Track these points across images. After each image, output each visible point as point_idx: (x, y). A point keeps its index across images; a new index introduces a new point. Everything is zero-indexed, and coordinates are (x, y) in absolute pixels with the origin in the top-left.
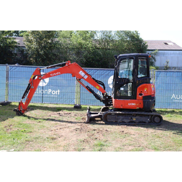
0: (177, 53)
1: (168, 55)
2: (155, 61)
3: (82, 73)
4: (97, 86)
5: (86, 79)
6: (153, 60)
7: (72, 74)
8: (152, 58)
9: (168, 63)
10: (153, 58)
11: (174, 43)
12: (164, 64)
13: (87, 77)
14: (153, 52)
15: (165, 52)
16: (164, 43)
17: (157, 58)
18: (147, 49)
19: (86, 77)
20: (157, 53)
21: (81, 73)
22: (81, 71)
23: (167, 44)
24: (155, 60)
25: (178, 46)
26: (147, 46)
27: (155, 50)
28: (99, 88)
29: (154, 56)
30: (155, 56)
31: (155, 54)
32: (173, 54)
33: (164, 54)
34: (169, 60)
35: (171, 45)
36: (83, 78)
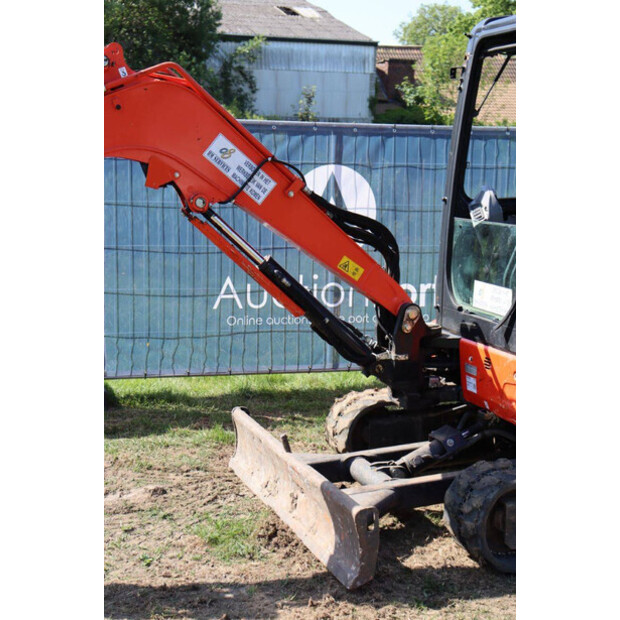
0: (344, 54)
1: (308, 63)
2: (253, 92)
3: (228, 158)
4: (345, 259)
5: (260, 202)
6: (246, 89)
7: (145, 166)
8: (242, 79)
9: (310, 100)
10: (244, 75)
11: (323, 12)
12: (293, 106)
13: (272, 185)
14: (244, 48)
15: (292, 51)
16: (281, 8)
17: (263, 76)
18: (219, 30)
19: (263, 187)
20: (259, 50)
21: (223, 151)
22: (221, 142)
23: (294, 13)
24: (251, 87)
25: (343, 27)
26: (218, 16)
27: (252, 38)
28: (361, 270)
29: (246, 66)
30: (254, 65)
31: (251, 57)
32: (328, 58)
33: (289, 59)
34: (314, 88)
35: (312, 20)
36: (235, 194)
